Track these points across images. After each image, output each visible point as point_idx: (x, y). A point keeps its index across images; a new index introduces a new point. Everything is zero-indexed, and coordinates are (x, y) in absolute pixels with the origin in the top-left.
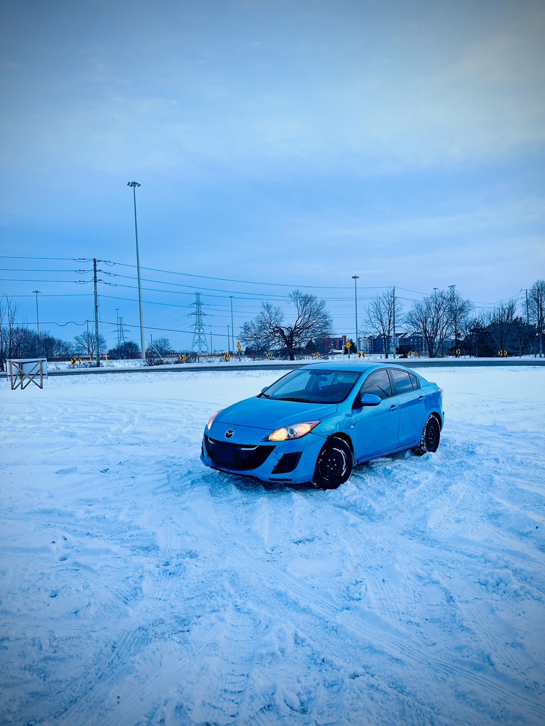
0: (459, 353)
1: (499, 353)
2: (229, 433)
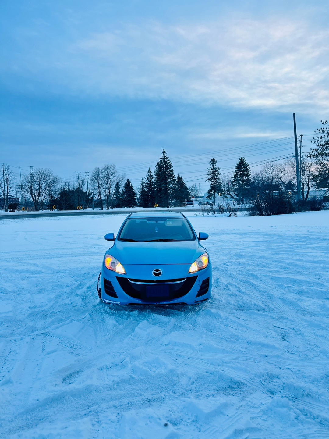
0: (55, 208)
1: (78, 208)
2: (156, 272)
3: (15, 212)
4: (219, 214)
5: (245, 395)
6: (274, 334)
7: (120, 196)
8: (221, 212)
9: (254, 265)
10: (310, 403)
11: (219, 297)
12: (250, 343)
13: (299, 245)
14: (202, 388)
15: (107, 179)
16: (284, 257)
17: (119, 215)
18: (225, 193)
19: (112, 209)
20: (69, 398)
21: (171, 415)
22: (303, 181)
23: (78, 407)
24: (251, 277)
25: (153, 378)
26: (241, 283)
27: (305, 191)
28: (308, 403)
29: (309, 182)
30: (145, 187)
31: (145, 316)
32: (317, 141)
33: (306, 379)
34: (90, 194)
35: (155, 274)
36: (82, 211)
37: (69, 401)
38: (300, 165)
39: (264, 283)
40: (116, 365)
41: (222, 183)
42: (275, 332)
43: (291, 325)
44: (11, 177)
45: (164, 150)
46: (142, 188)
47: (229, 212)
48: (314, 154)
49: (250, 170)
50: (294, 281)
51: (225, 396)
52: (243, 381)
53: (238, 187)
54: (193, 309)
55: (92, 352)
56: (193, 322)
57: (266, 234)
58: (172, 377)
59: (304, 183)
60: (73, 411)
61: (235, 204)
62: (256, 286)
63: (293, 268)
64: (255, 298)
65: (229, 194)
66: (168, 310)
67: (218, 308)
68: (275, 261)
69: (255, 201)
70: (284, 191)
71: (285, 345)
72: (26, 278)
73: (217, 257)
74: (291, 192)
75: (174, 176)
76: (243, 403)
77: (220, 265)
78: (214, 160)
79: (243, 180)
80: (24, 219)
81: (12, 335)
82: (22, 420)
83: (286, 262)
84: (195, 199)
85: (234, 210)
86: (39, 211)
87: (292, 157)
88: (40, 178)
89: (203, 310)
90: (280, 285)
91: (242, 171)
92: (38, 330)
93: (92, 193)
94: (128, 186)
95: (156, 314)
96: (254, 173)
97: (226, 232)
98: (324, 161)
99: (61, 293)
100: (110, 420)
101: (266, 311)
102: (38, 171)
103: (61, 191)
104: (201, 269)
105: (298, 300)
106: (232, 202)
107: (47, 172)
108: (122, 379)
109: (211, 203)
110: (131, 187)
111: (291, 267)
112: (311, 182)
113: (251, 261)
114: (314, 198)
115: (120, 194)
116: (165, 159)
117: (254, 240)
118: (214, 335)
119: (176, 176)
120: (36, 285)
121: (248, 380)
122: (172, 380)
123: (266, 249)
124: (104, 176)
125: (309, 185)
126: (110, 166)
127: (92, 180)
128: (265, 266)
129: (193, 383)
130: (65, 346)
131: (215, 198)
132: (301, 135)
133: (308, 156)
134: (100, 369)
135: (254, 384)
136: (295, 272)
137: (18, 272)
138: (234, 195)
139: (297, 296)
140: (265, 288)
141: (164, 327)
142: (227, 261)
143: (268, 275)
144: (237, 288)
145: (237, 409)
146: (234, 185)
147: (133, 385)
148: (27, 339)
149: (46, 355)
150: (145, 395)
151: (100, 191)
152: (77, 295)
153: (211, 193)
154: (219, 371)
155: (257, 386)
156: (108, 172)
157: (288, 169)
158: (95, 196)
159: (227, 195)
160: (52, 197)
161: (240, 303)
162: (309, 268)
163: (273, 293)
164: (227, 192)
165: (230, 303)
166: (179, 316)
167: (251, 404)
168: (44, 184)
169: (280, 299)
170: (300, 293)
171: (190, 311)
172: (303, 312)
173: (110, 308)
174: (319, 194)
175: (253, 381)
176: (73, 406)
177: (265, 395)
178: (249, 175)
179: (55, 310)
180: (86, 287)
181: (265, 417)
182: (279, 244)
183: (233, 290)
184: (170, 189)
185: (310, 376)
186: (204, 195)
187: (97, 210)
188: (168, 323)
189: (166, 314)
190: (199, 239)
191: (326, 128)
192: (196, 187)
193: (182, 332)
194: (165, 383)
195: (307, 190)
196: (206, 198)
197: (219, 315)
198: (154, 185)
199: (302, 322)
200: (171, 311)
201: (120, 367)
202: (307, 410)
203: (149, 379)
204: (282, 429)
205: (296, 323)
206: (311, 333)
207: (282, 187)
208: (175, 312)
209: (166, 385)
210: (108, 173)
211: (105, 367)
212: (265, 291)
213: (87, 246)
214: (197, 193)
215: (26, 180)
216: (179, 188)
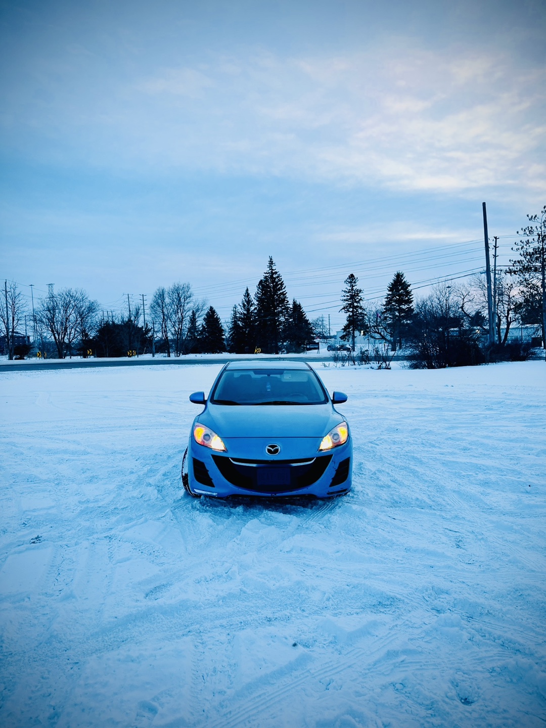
0: (91, 354)
1: (129, 353)
2: (272, 449)
3: (24, 359)
4: (361, 364)
5: (400, 613)
6: (444, 539)
7: (198, 335)
8: (365, 361)
9: (416, 444)
10: (491, 623)
11: (364, 489)
12: (409, 550)
13: (489, 414)
14: (342, 605)
15: (177, 306)
16: (463, 432)
17: (197, 365)
18: (370, 331)
19: (184, 356)
20: (158, 616)
21: (300, 635)
22: (499, 312)
23: (172, 627)
24: (412, 461)
25: (272, 592)
26: (397, 469)
27: (502, 329)
28: (488, 623)
29: (508, 314)
30: (239, 320)
31: (253, 515)
32: (520, 247)
33: (487, 595)
34: (148, 331)
35: (269, 450)
36: (135, 358)
37: (159, 619)
38: (495, 286)
39: (432, 470)
40: (220, 577)
41: (366, 315)
42: (446, 536)
43: (471, 526)
44: (20, 302)
45: (271, 259)
46: (235, 321)
47: (377, 362)
48: (517, 269)
49: (412, 293)
50: (478, 468)
51: (374, 614)
52: (398, 596)
53: (393, 321)
54: (324, 504)
55: (182, 560)
56: (325, 522)
57: (436, 397)
58: (299, 591)
59: (501, 316)
60: (166, 631)
61: (387, 349)
62: (419, 475)
63: (477, 449)
64: (418, 491)
65: (378, 333)
66: (287, 506)
67: (362, 504)
68: (450, 438)
69: (420, 344)
70: (467, 328)
71: (460, 553)
72: (65, 461)
73: (359, 432)
74: (479, 330)
75: (288, 302)
76: (399, 622)
77: (364, 444)
78: (354, 276)
79: (401, 311)
80: (41, 371)
81: (61, 539)
82: (97, 641)
83: (467, 440)
84: (321, 340)
85: (386, 359)
86: (64, 358)
87: (481, 273)
88: (66, 304)
89: (340, 507)
90: (456, 473)
91: (400, 295)
92: (97, 532)
93: (152, 329)
94: (212, 318)
95: (270, 511)
96: (419, 300)
97: (374, 394)
98: (532, 279)
99: (124, 482)
100: (218, 641)
101: (434, 509)
102: (64, 294)
103: (101, 325)
104: (337, 445)
105: (481, 494)
106: (383, 346)
107: (78, 295)
108: (229, 593)
109: (348, 346)
110: (217, 320)
111: (473, 448)
112: (511, 314)
113: (413, 439)
114: (516, 340)
115: (197, 332)
116: (273, 274)
117: (417, 407)
118: (358, 540)
119: (291, 302)
120: (82, 471)
121: (405, 595)
122: (299, 595)
123: (436, 420)
124: (173, 301)
125: (509, 319)
126: (182, 286)
127: (152, 308)
128: (434, 446)
129: (328, 600)
130: (142, 553)
131: (355, 339)
132: (496, 238)
133: (506, 272)
134: (197, 581)
135: (414, 600)
136: (481, 454)
137: (50, 452)
138: (385, 335)
139: (481, 489)
140: (432, 477)
141: (283, 528)
142: (375, 438)
143: (438, 458)
144: (390, 476)
145: (390, 629)
146: (385, 318)
147: (245, 601)
148: (86, 544)
149: (116, 564)
150: (262, 613)
151: (166, 326)
152: (149, 485)
153: (349, 331)
154: (365, 584)
155: (418, 603)
156: (178, 294)
157: (475, 292)
158: (158, 334)
159: (373, 335)
160: (87, 335)
161: (395, 498)
162: (502, 449)
163: (445, 484)
164: (375, 329)
165: (379, 498)
166: (305, 515)
167: (409, 623)
168: (74, 315)
169: (454, 491)
170: (486, 484)
171: (320, 508)
172: (490, 510)
173: (200, 503)
174: (525, 333)
175: (412, 596)
176: (164, 626)
177: (430, 614)
178: (411, 302)
179: (118, 506)
180: (160, 474)
181: (428, 638)
182: (457, 413)
183: (384, 479)
184: (281, 323)
185: (493, 591)
186: (336, 334)
187: (159, 357)
188: (289, 523)
189: (286, 512)
190: (334, 402)
191: (536, 227)
192: (323, 320)
193: (311, 535)
194: (289, 599)
195: (506, 326)
196: (340, 339)
197: (364, 514)
198: (255, 317)
199: (485, 523)
200: (292, 508)
201: (224, 580)
202: (485, 630)
203: (267, 594)
204: (451, 652)
205: (476, 524)
206: (498, 537)
207: (465, 321)
208: (299, 509)
209: (291, 601)
210: (178, 296)
211: (203, 579)
212: (433, 481)
213: (152, 414)
214: (325, 331)
215: (44, 307)
216: (295, 322)
